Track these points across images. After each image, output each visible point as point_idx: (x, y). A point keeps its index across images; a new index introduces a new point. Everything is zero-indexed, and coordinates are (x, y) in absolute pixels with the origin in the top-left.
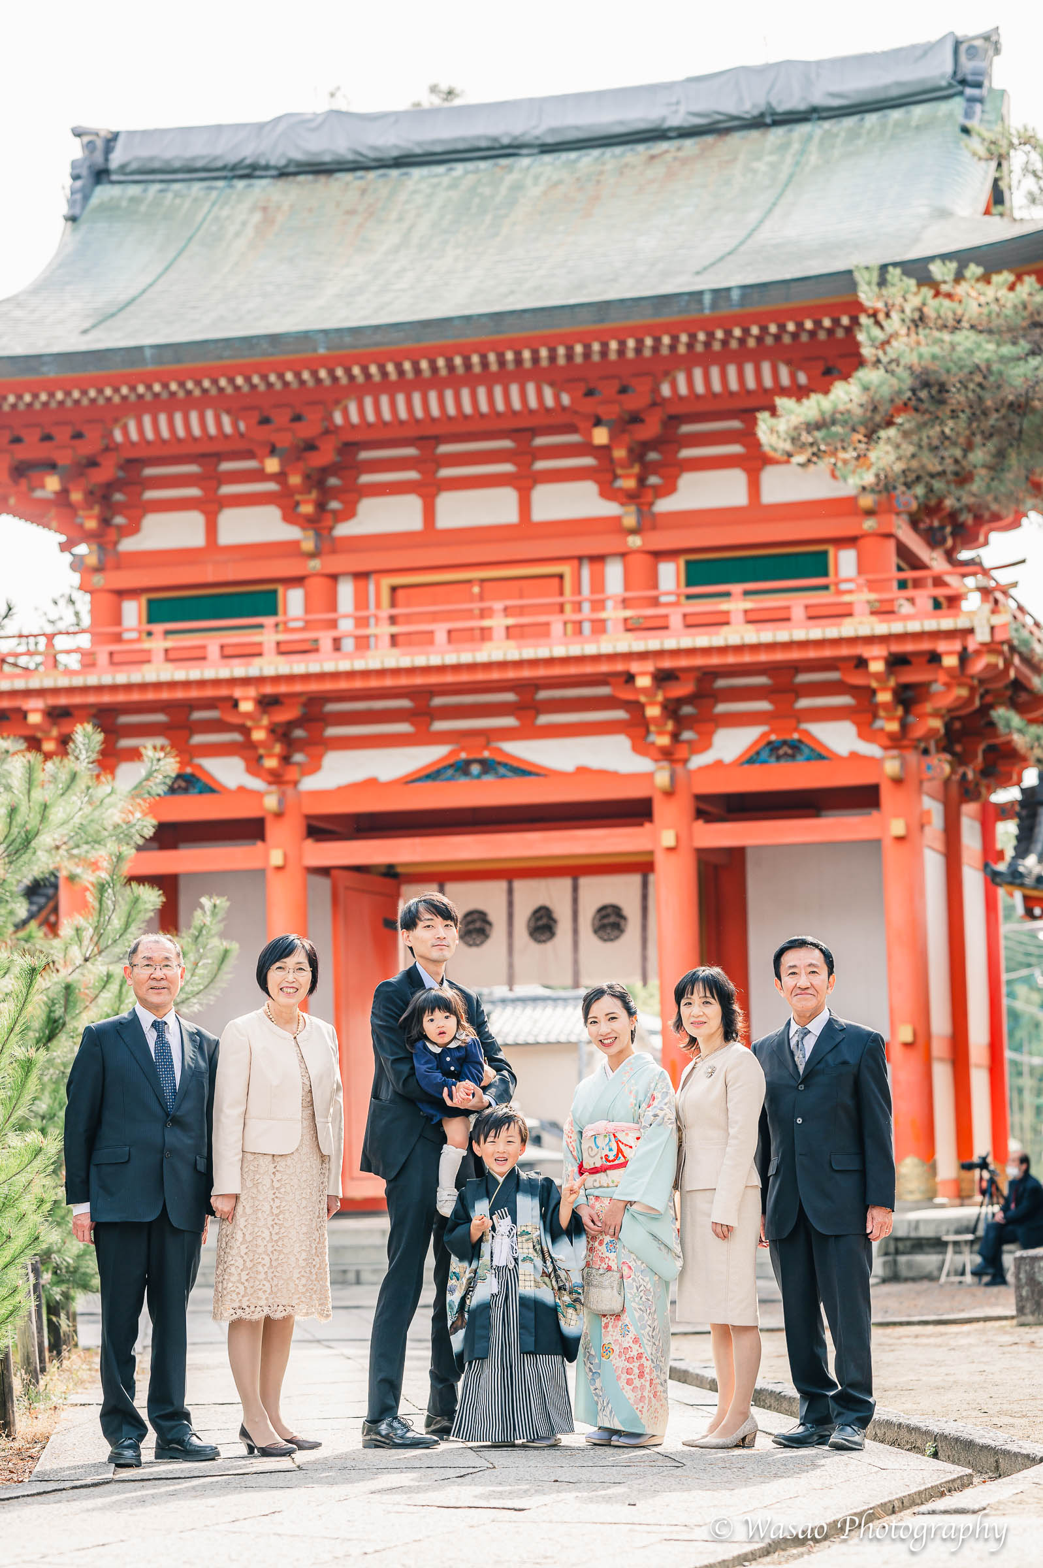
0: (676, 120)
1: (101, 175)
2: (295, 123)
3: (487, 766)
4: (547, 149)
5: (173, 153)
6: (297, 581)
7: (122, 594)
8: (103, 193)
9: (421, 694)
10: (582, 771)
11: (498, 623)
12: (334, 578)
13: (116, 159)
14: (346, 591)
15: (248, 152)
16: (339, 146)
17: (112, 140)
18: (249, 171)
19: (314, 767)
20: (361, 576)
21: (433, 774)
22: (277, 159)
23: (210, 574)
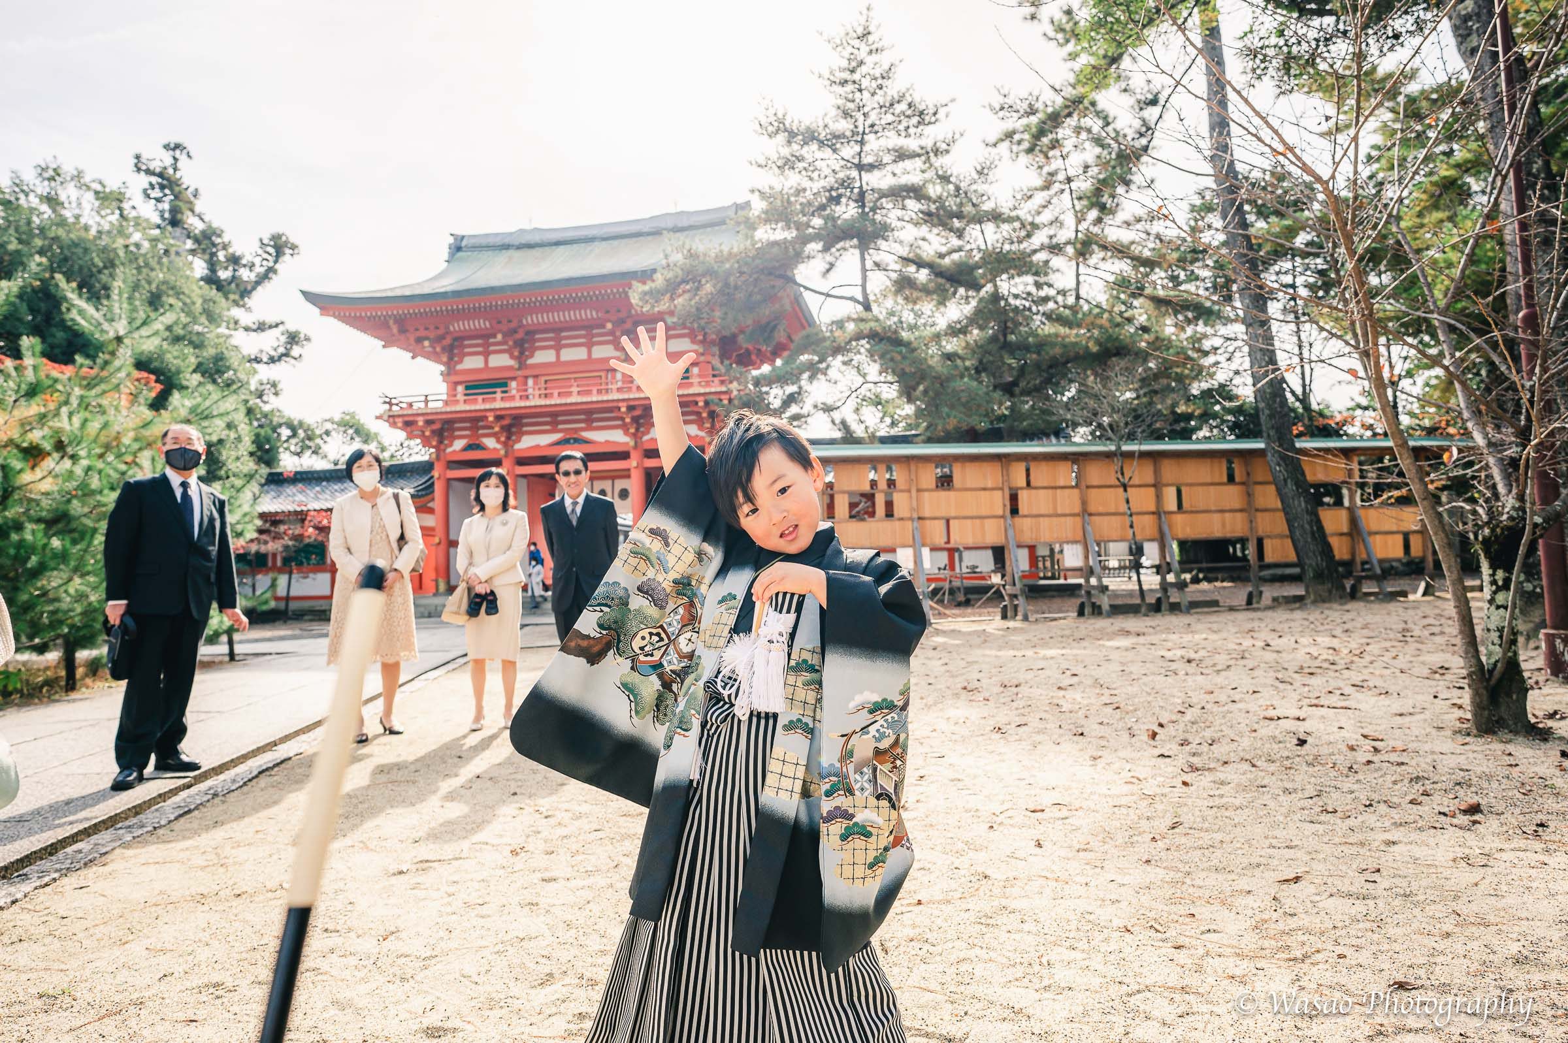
0: (646, 230)
1: (459, 249)
2: (522, 231)
3: (576, 440)
4: (604, 239)
5: (484, 242)
6: (514, 378)
7: (457, 383)
8: (460, 254)
9: (554, 415)
10: (607, 442)
11: (575, 389)
12: (526, 377)
13: (464, 243)
14: (530, 382)
15: (507, 241)
16: (537, 238)
17: (463, 237)
18: (506, 247)
19: (518, 441)
20: (536, 377)
21: (558, 443)
22: (516, 243)
23: (484, 376)
